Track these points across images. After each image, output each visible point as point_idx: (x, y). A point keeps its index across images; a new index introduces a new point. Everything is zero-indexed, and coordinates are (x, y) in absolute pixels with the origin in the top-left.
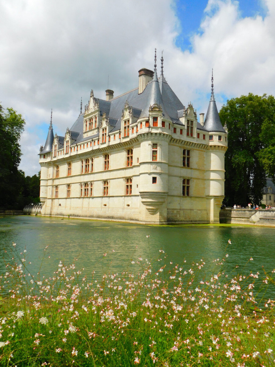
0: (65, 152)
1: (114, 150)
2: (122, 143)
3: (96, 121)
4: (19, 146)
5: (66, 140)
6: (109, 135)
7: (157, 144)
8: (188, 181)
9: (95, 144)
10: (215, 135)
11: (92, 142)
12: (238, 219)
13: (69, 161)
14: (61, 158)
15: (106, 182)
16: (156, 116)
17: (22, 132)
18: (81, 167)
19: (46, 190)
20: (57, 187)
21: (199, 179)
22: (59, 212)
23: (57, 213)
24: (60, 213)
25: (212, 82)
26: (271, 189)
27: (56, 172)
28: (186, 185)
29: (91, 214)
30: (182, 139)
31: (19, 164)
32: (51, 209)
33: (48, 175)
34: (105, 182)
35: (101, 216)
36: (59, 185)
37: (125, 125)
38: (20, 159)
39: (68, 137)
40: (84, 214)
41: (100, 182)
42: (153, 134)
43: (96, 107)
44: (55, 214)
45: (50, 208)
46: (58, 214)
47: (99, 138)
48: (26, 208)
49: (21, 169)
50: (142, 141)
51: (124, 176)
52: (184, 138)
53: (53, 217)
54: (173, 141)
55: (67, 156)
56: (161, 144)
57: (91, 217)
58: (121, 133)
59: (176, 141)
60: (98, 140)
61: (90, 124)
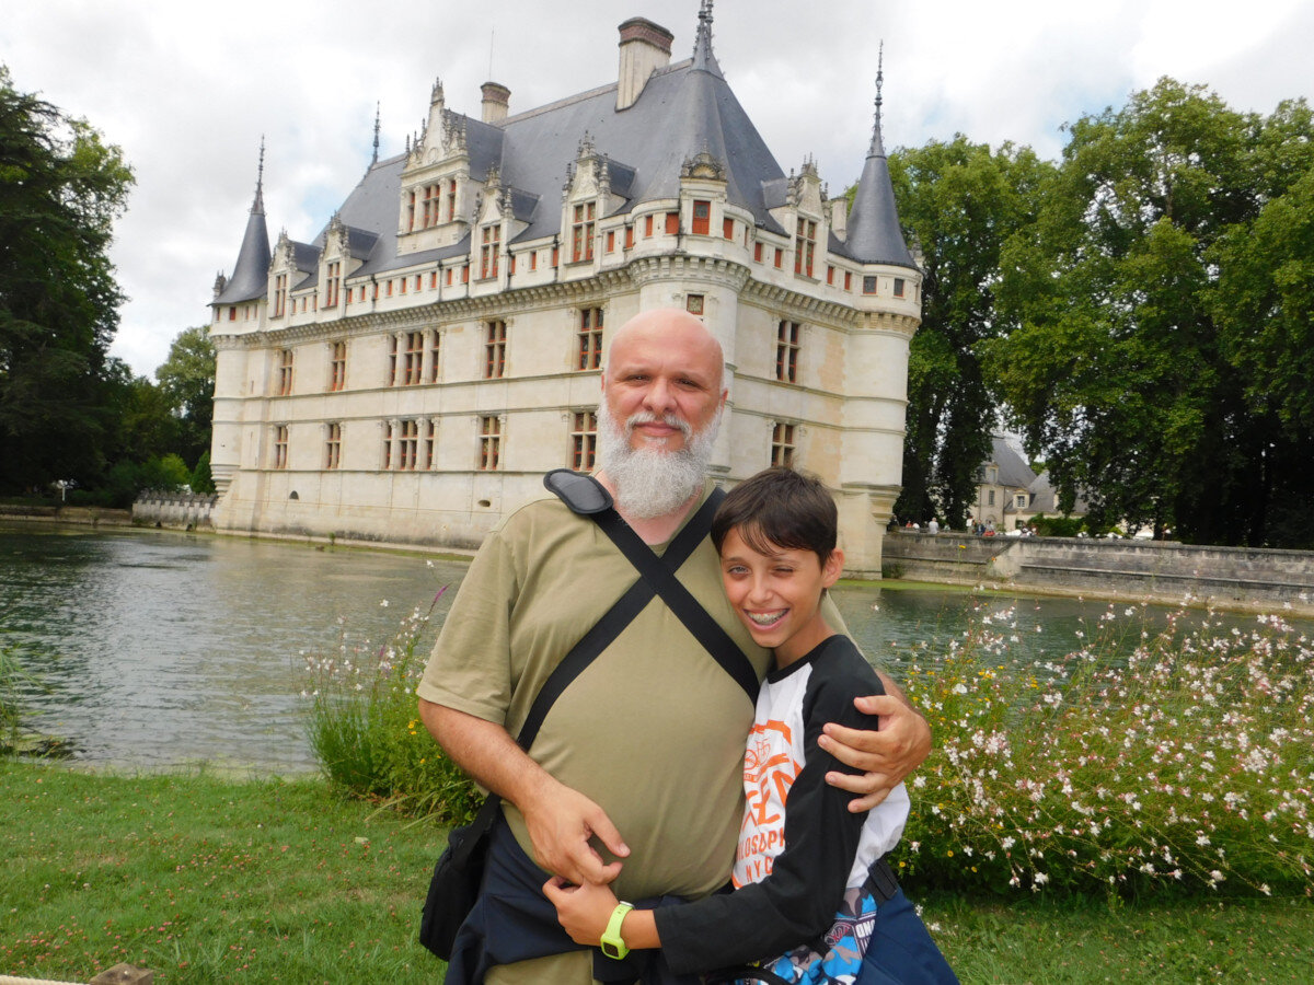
0: (322, 301)
1: (528, 307)
2: (562, 285)
3: (452, 197)
4: (110, 267)
5: (329, 258)
6: (509, 252)
7: (701, 297)
8: (790, 428)
9: (449, 281)
10: (885, 275)
11: (438, 273)
12: (943, 566)
13: (338, 336)
14: (304, 323)
15: (489, 420)
16: (704, 196)
17: (119, 216)
18: (389, 360)
19: (238, 440)
20: (281, 429)
21: (824, 425)
22: (290, 522)
23: (280, 526)
24: (295, 526)
25: (879, 88)
26: (997, 469)
27: (280, 373)
28: (782, 443)
29: (427, 534)
30: (780, 284)
31: (113, 334)
32: (255, 510)
33: (244, 384)
34: (486, 420)
35: (468, 542)
36: (292, 422)
37: (576, 221)
38: (117, 318)
39: (334, 248)
40: (396, 531)
41: (466, 419)
42: (692, 260)
43: (454, 145)
44: (271, 528)
45: (252, 507)
46: (284, 530)
47: (467, 260)
48: (144, 503)
49: (116, 356)
50: (648, 282)
51: (566, 403)
52: (786, 280)
53: (264, 539)
54: (752, 288)
55: (333, 316)
56: (715, 299)
57: (425, 545)
58: (561, 249)
59: (760, 291)
60: (466, 268)
61: (427, 204)
